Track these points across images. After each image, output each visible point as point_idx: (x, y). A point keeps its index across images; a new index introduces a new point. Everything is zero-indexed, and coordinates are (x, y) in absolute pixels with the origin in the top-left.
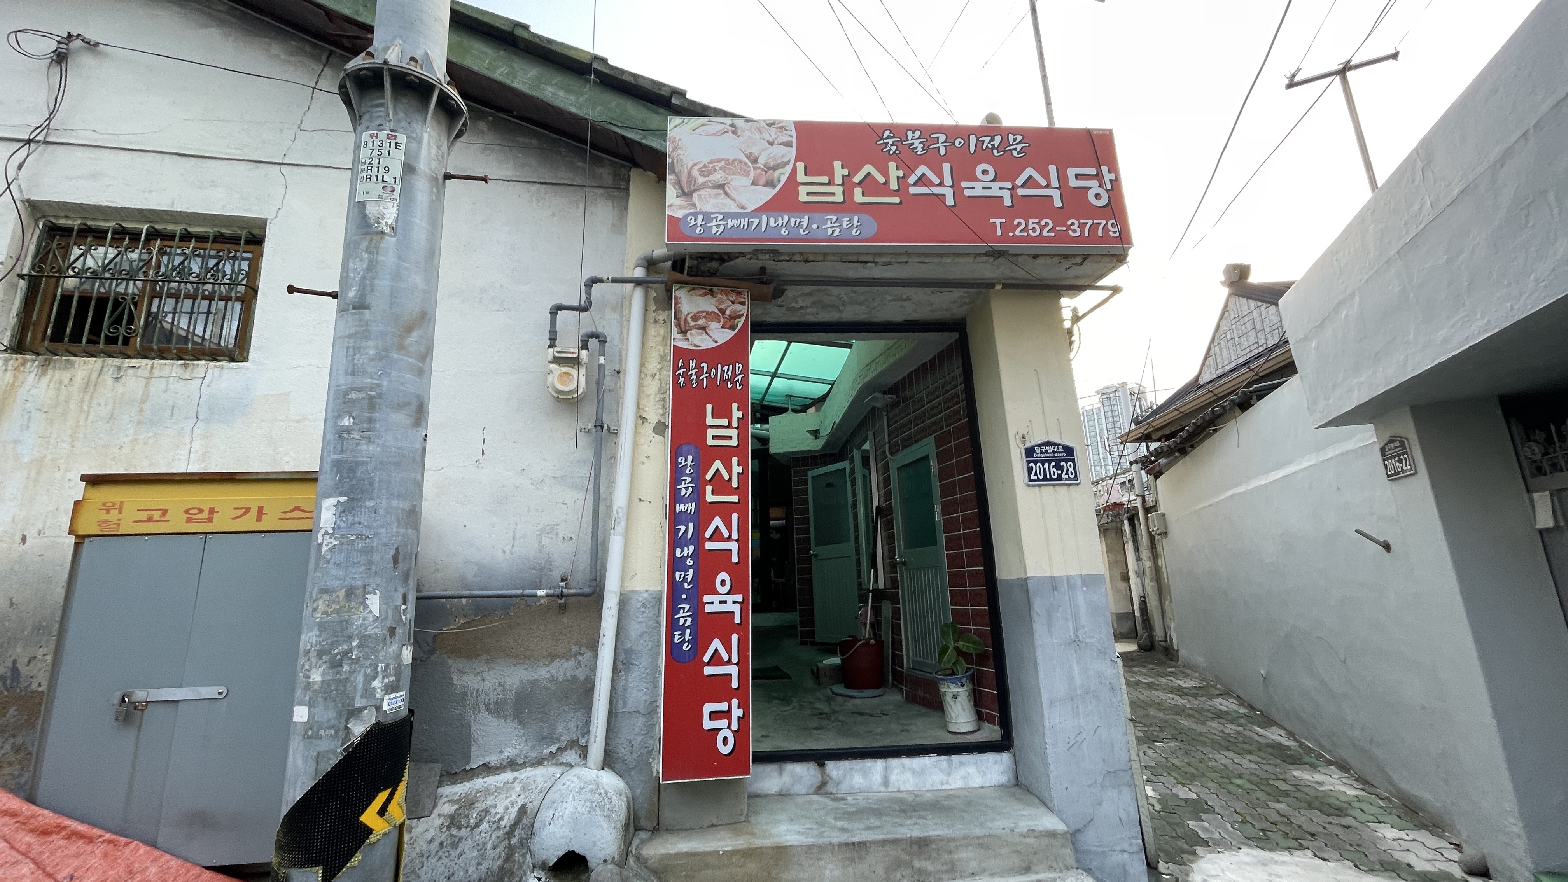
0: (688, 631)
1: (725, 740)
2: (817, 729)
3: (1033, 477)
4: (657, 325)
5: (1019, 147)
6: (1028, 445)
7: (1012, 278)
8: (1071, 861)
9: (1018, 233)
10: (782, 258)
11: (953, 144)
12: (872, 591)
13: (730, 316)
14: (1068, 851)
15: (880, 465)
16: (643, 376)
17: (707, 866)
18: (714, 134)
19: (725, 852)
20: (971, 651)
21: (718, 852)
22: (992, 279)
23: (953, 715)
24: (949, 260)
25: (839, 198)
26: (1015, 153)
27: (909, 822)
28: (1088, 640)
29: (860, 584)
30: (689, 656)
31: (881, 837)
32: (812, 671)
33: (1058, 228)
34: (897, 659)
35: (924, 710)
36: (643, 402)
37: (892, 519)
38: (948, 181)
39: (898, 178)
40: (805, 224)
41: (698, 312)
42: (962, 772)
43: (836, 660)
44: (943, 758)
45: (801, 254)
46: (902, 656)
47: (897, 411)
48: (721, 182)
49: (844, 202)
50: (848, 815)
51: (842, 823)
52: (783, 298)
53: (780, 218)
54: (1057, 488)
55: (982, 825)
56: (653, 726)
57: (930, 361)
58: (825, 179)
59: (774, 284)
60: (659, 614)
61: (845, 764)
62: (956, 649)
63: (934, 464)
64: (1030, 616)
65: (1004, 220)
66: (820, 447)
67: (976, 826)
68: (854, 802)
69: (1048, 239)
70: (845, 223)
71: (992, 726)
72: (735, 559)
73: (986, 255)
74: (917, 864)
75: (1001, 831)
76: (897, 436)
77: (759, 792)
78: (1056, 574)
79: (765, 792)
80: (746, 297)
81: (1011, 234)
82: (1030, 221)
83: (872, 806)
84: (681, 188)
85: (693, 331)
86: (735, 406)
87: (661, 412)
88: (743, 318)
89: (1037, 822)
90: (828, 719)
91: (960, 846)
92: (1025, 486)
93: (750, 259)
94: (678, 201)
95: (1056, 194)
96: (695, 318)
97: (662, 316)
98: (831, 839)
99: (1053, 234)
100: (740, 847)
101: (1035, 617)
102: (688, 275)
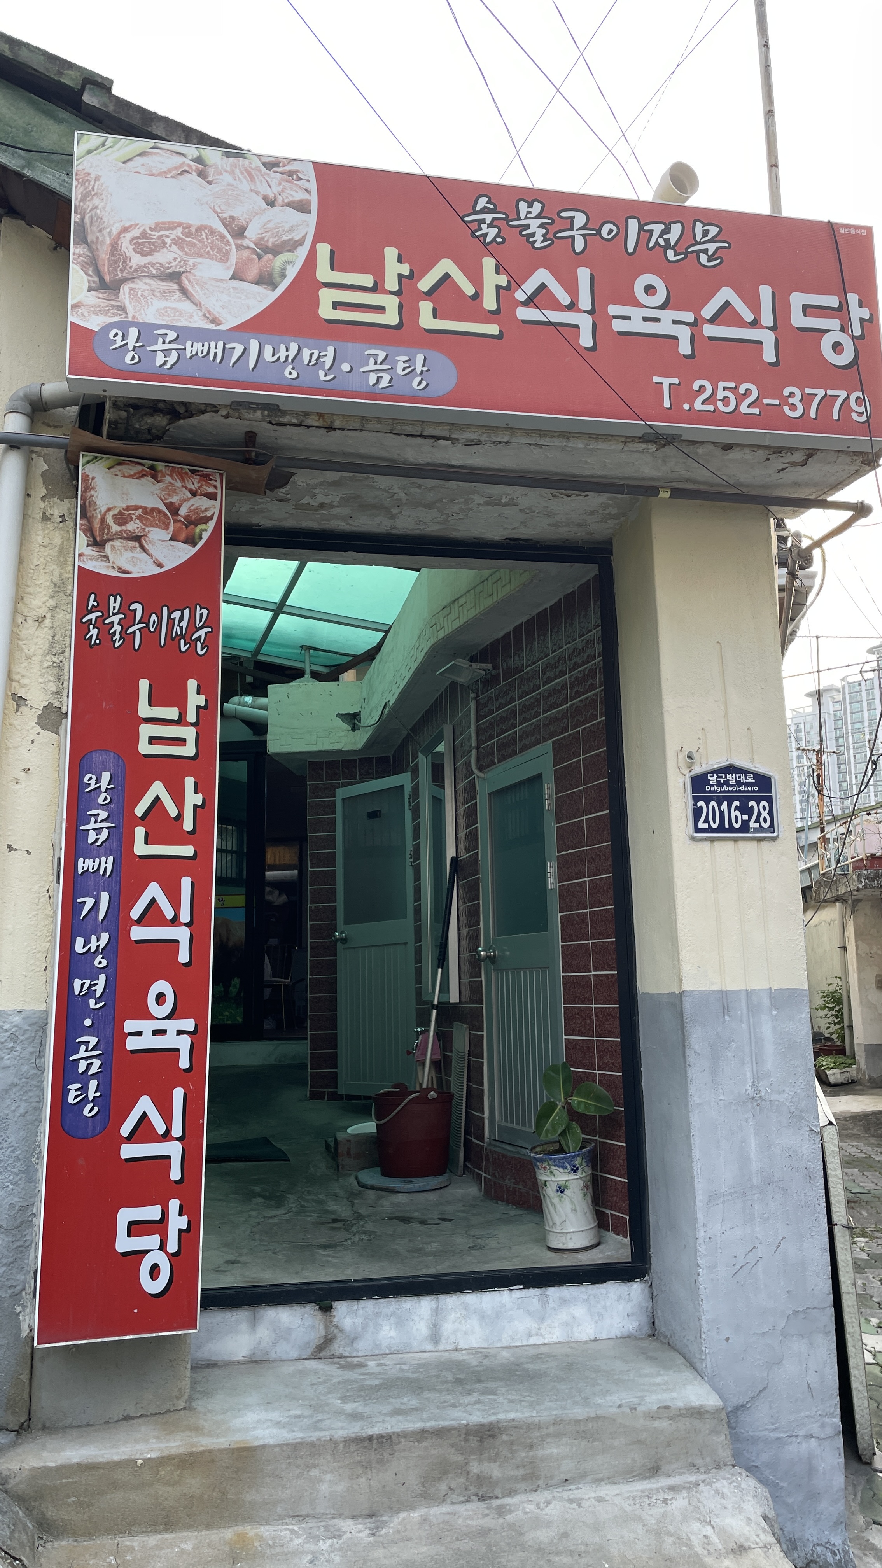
0: (93, 1084)
1: (154, 1271)
2: (325, 1247)
3: (701, 825)
4: (49, 525)
5: (712, 247)
6: (697, 770)
7: (687, 480)
8: (725, 1454)
9: (698, 405)
10: (285, 420)
11: (599, 232)
12: (437, 1007)
13: (186, 518)
14: (721, 1439)
15: (460, 786)
16: (20, 619)
17: (115, 1485)
18: (164, 174)
19: (147, 1461)
20: (592, 1112)
21: (134, 1461)
22: (653, 479)
23: (557, 1220)
24: (580, 445)
25: (391, 318)
26: (703, 258)
27: (467, 1399)
28: (774, 1097)
29: (419, 993)
30: (94, 1128)
31: (418, 1425)
32: (327, 1146)
33: (766, 401)
34: (474, 1126)
35: (513, 1211)
36: (20, 668)
37: (477, 881)
38: (585, 302)
39: (498, 288)
40: (329, 361)
41: (128, 508)
42: (563, 1315)
43: (369, 1127)
44: (534, 1292)
45: (321, 415)
46: (483, 1119)
47: (492, 692)
48: (176, 267)
49: (400, 326)
50: (365, 1393)
51: (354, 1405)
52: (288, 487)
53: (283, 347)
54: (741, 844)
55: (586, 1402)
56: (24, 1248)
57: (551, 607)
58: (367, 280)
59: (271, 464)
60: (41, 1053)
61: (367, 1306)
62: (569, 1107)
63: (549, 790)
64: (684, 1056)
65: (676, 381)
66: (359, 746)
67: (576, 1403)
68: (377, 1370)
69: (748, 420)
70: (400, 366)
71: (620, 1237)
72: (184, 957)
73: (644, 439)
74: (475, 1468)
75: (614, 1410)
76: (491, 737)
77: (214, 1358)
78: (731, 987)
79: (227, 1358)
80: (218, 485)
81: (686, 406)
82: (722, 385)
83: (410, 1375)
84: (98, 273)
85: (117, 543)
86: (192, 684)
87: (54, 689)
88: (212, 524)
89: (675, 1395)
90: (347, 1230)
91: (548, 1435)
92: (688, 841)
93: (227, 417)
94: (92, 299)
95: (768, 338)
96: (122, 518)
97: (58, 508)
98: (333, 1432)
99: (757, 411)
100: (174, 1452)
101: (691, 1059)
102: (109, 437)
